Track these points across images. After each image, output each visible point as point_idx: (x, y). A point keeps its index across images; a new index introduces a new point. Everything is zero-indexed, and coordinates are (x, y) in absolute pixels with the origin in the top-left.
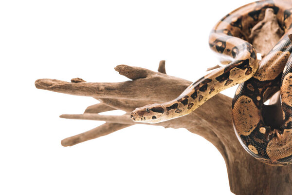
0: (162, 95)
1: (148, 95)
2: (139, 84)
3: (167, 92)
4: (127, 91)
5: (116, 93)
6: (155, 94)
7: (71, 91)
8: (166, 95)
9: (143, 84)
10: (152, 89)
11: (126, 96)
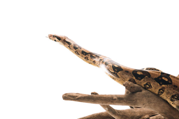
0: (152, 104)
1: (144, 103)
2: (139, 95)
3: (154, 102)
4: (131, 100)
5: (124, 101)
6: (148, 103)
7: (93, 100)
8: (154, 104)
9: (141, 95)
10: (147, 99)
11: (130, 104)
